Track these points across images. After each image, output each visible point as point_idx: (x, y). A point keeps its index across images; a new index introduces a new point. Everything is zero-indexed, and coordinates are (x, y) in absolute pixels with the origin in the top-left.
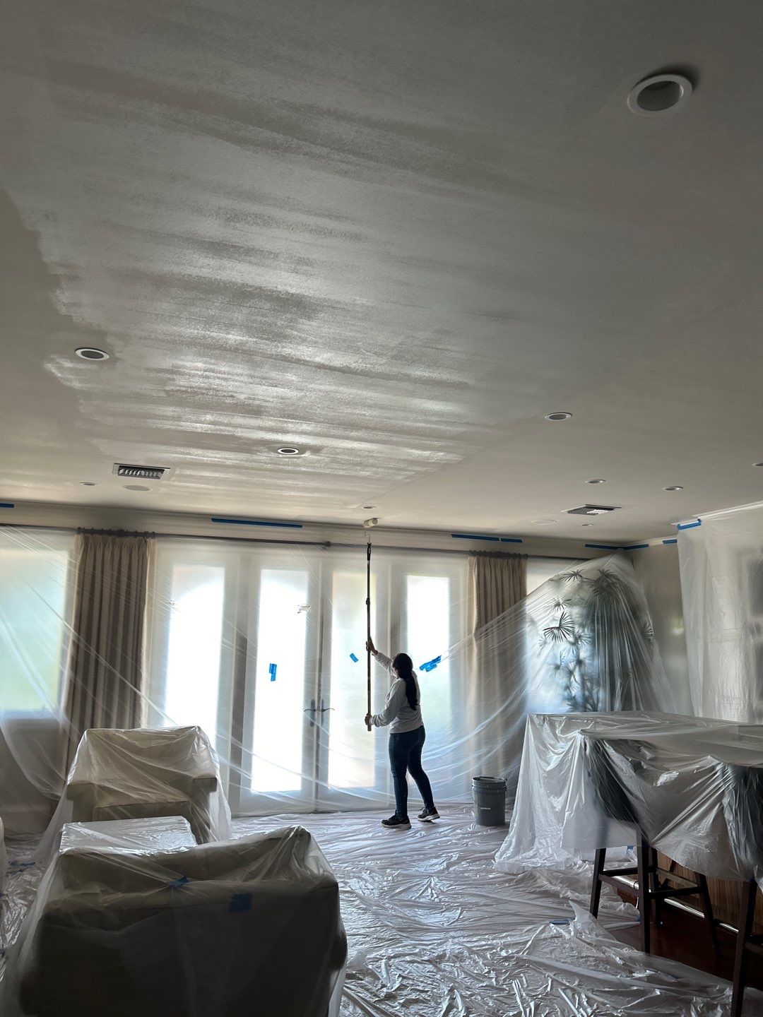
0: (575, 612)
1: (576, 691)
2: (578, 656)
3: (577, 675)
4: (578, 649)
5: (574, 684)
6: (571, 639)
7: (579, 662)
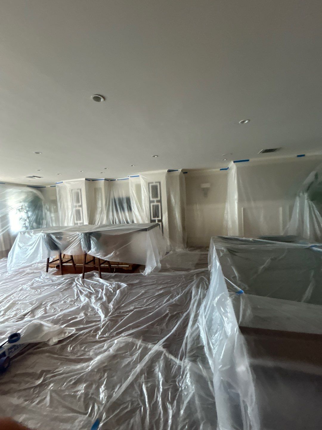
0: (26, 204)
1: (27, 224)
2: (28, 215)
3: (28, 220)
4: (28, 214)
5: (27, 223)
6: (26, 211)
7: (28, 217)
